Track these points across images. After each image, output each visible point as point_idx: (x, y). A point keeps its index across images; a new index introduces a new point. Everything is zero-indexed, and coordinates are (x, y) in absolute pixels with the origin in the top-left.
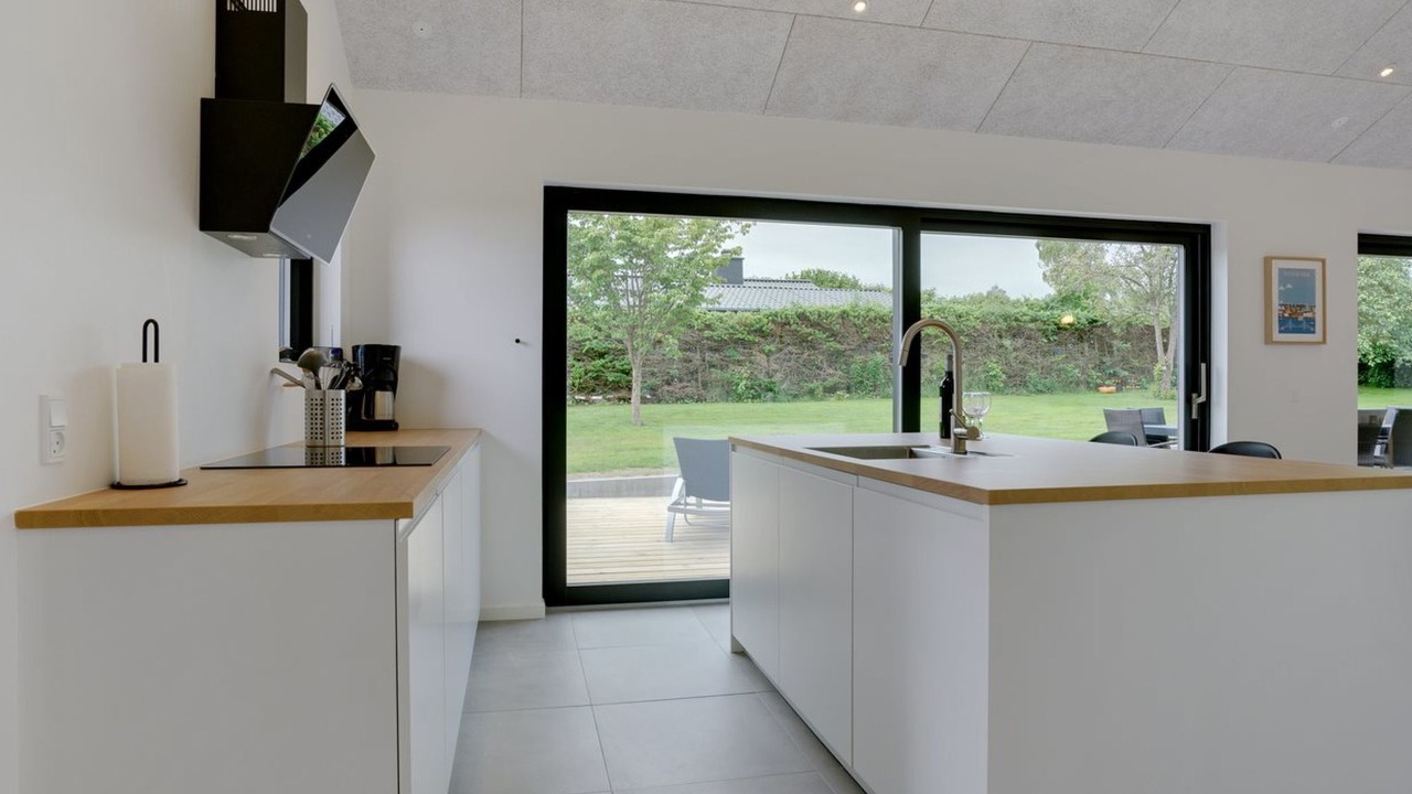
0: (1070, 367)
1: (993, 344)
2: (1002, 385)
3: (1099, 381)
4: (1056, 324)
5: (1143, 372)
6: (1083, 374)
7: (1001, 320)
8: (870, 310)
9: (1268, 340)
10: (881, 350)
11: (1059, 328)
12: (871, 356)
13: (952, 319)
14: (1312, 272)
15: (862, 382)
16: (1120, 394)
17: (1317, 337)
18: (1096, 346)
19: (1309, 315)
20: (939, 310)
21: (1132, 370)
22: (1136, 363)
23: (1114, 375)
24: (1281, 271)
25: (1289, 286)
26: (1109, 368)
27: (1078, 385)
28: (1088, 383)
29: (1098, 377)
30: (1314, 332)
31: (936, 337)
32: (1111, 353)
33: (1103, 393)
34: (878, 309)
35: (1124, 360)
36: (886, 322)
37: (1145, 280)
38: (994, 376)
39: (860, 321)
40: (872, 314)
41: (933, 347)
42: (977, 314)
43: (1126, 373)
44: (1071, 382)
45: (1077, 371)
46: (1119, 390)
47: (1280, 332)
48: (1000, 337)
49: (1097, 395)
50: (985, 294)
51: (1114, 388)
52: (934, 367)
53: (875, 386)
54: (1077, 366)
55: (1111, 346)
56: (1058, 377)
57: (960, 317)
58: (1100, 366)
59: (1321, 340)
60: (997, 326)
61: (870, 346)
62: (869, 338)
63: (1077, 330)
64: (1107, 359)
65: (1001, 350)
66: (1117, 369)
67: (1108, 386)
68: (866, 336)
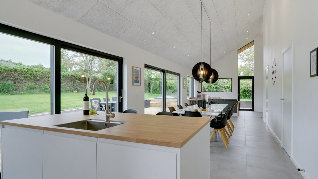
0: (66, 86)
1: (46, 80)
2: (49, 91)
3: (73, 90)
4: (63, 76)
5: (83, 88)
6: (70, 88)
7: (49, 74)
8: (6, 67)
9: (133, 85)
10: (10, 80)
11: (64, 77)
12: (7, 82)
13: (34, 72)
14: (139, 70)
15: (3, 90)
16: (78, 93)
17: (139, 84)
18: (72, 81)
19: (138, 79)
20: (30, 69)
21: (80, 87)
22: (81, 86)
23: (77, 88)
24: (135, 70)
25: (136, 73)
26: (75, 87)
27: (68, 91)
28: (71, 90)
29: (73, 89)
30: (139, 83)
31: (29, 77)
32: (76, 83)
33: (74, 93)
34: (9, 67)
35: (79, 85)
36: (12, 71)
37: (85, 67)
38: (47, 89)
39: (2, 71)
40: (7, 69)
41: (28, 80)
42: (42, 71)
43: (79, 88)
44: (67, 90)
45: (68, 87)
46: (78, 92)
47: (135, 83)
48: (48, 78)
49: (73, 93)
50: (37, 66)
51: (77, 92)
52: (29, 85)
53: (8, 91)
54: (68, 86)
55: (76, 82)
56: (64, 89)
57: (37, 72)
58: (73, 86)
59: (140, 85)
60: (47, 75)
61: (6, 78)
62: (6, 76)
63: (68, 77)
64: (75, 85)
65: (49, 82)
66: (77, 87)
67: (76, 91)
68: (4, 75)
